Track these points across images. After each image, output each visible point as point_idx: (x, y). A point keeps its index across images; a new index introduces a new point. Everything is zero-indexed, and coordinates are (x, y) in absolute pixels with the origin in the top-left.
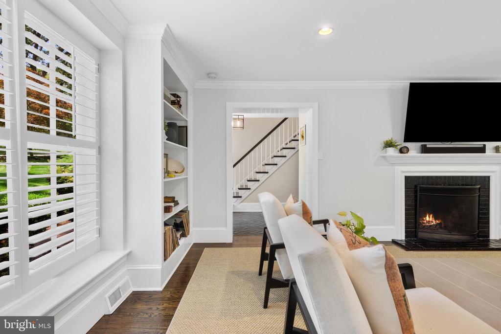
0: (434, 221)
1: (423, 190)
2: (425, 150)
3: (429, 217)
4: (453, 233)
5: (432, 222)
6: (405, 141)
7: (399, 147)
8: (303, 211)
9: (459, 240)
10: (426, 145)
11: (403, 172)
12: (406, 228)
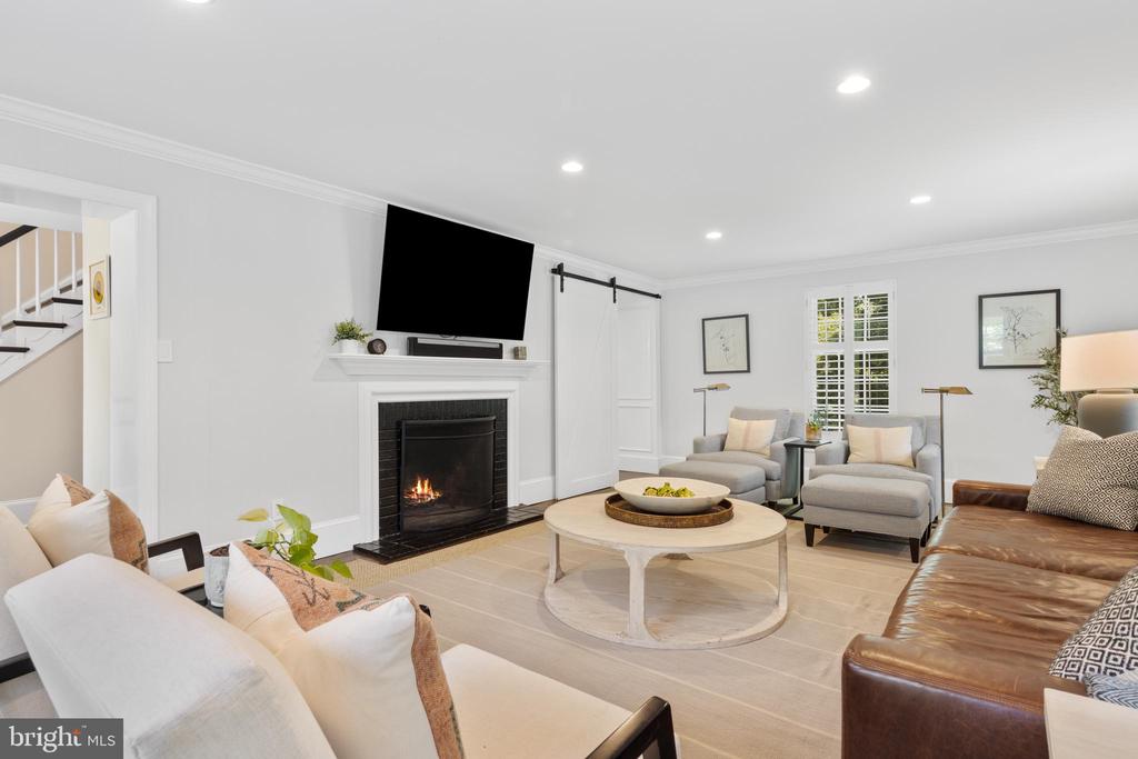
0: (432, 495)
1: (413, 430)
2: (415, 349)
3: (423, 486)
4: (458, 508)
5: (429, 496)
6: (380, 327)
7: (368, 340)
8: (113, 525)
9: (466, 518)
10: (416, 339)
11: (374, 394)
12: (382, 514)
